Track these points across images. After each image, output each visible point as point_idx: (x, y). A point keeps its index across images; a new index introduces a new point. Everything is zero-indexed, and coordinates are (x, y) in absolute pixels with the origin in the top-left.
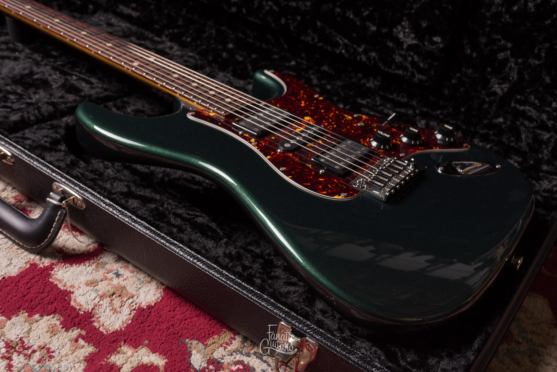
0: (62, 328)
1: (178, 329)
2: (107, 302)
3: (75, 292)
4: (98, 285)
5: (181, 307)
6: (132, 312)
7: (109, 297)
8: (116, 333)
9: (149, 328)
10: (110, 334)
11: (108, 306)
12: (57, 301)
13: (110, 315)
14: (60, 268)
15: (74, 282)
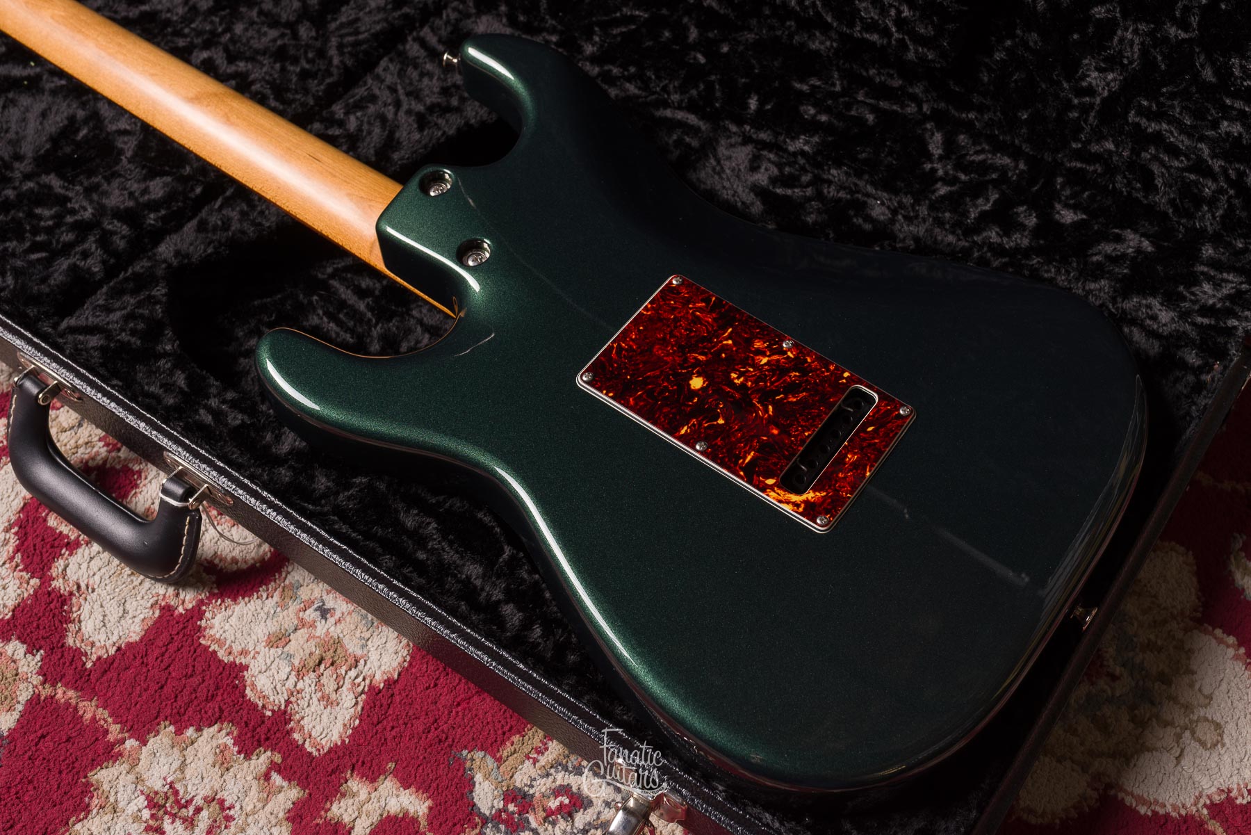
0: (239, 752)
1: (445, 727)
2: (310, 682)
3: (251, 666)
4: (290, 641)
5: (448, 674)
6: (359, 699)
7: (314, 671)
8: (334, 750)
9: (393, 733)
10: (326, 754)
11: (314, 691)
12: (221, 691)
13: (319, 713)
14: (215, 610)
15: (246, 642)
